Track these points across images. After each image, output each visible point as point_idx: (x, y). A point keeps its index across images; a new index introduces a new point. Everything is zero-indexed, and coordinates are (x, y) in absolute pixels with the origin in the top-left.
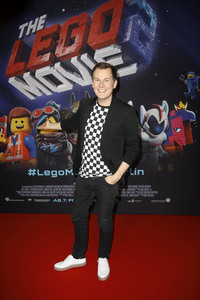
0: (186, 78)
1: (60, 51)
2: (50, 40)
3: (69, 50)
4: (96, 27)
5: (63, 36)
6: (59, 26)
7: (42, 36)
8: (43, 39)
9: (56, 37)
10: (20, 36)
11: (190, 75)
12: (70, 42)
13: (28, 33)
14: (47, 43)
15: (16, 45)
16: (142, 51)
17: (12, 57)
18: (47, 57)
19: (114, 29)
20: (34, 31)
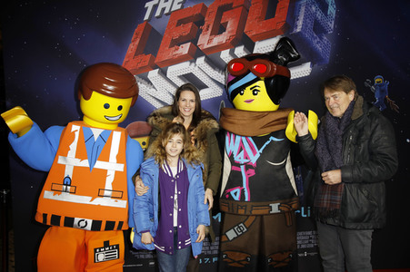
0: (373, 83)
1: (204, 41)
2: (190, 25)
3: (217, 40)
4: (256, 10)
5: (210, 20)
6: (204, 7)
7: (178, 18)
8: (181, 22)
9: (199, 22)
10: (146, 17)
11: (378, 80)
12: (220, 29)
13: (158, 14)
14: (186, 29)
15: (140, 29)
16: (318, 46)
17: (132, 47)
18: (185, 49)
19: (281, 15)
20: (167, 11)
